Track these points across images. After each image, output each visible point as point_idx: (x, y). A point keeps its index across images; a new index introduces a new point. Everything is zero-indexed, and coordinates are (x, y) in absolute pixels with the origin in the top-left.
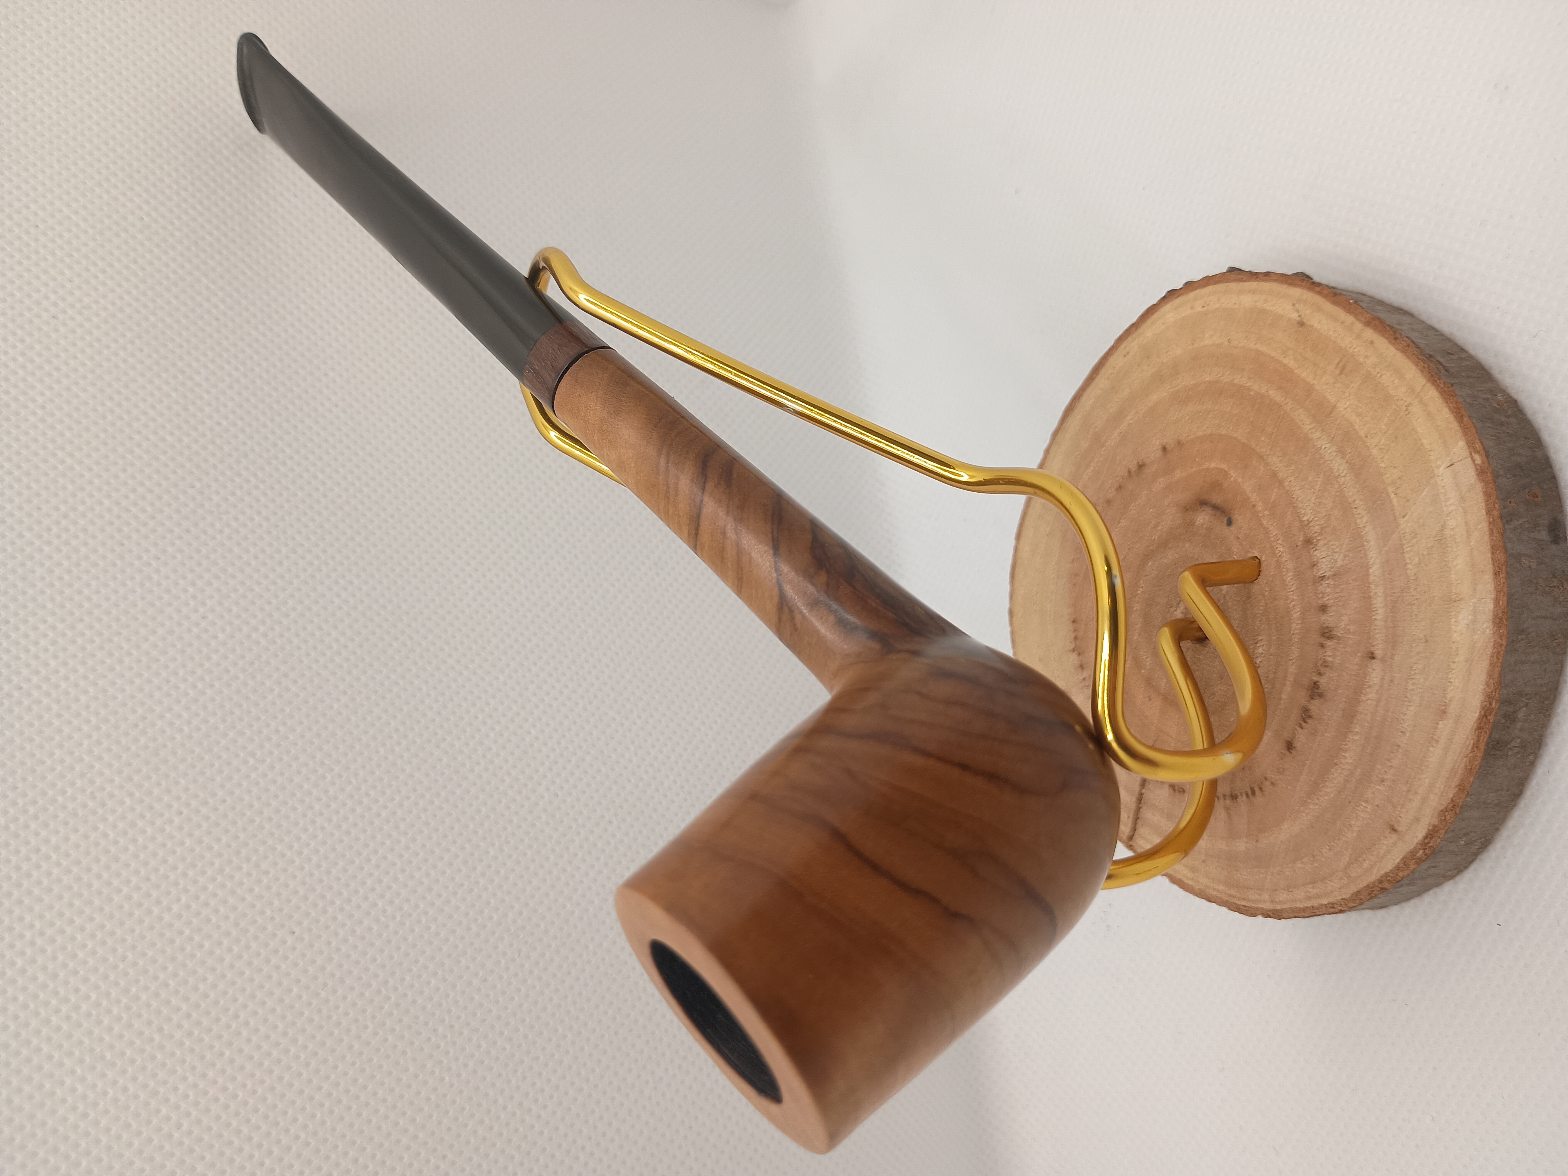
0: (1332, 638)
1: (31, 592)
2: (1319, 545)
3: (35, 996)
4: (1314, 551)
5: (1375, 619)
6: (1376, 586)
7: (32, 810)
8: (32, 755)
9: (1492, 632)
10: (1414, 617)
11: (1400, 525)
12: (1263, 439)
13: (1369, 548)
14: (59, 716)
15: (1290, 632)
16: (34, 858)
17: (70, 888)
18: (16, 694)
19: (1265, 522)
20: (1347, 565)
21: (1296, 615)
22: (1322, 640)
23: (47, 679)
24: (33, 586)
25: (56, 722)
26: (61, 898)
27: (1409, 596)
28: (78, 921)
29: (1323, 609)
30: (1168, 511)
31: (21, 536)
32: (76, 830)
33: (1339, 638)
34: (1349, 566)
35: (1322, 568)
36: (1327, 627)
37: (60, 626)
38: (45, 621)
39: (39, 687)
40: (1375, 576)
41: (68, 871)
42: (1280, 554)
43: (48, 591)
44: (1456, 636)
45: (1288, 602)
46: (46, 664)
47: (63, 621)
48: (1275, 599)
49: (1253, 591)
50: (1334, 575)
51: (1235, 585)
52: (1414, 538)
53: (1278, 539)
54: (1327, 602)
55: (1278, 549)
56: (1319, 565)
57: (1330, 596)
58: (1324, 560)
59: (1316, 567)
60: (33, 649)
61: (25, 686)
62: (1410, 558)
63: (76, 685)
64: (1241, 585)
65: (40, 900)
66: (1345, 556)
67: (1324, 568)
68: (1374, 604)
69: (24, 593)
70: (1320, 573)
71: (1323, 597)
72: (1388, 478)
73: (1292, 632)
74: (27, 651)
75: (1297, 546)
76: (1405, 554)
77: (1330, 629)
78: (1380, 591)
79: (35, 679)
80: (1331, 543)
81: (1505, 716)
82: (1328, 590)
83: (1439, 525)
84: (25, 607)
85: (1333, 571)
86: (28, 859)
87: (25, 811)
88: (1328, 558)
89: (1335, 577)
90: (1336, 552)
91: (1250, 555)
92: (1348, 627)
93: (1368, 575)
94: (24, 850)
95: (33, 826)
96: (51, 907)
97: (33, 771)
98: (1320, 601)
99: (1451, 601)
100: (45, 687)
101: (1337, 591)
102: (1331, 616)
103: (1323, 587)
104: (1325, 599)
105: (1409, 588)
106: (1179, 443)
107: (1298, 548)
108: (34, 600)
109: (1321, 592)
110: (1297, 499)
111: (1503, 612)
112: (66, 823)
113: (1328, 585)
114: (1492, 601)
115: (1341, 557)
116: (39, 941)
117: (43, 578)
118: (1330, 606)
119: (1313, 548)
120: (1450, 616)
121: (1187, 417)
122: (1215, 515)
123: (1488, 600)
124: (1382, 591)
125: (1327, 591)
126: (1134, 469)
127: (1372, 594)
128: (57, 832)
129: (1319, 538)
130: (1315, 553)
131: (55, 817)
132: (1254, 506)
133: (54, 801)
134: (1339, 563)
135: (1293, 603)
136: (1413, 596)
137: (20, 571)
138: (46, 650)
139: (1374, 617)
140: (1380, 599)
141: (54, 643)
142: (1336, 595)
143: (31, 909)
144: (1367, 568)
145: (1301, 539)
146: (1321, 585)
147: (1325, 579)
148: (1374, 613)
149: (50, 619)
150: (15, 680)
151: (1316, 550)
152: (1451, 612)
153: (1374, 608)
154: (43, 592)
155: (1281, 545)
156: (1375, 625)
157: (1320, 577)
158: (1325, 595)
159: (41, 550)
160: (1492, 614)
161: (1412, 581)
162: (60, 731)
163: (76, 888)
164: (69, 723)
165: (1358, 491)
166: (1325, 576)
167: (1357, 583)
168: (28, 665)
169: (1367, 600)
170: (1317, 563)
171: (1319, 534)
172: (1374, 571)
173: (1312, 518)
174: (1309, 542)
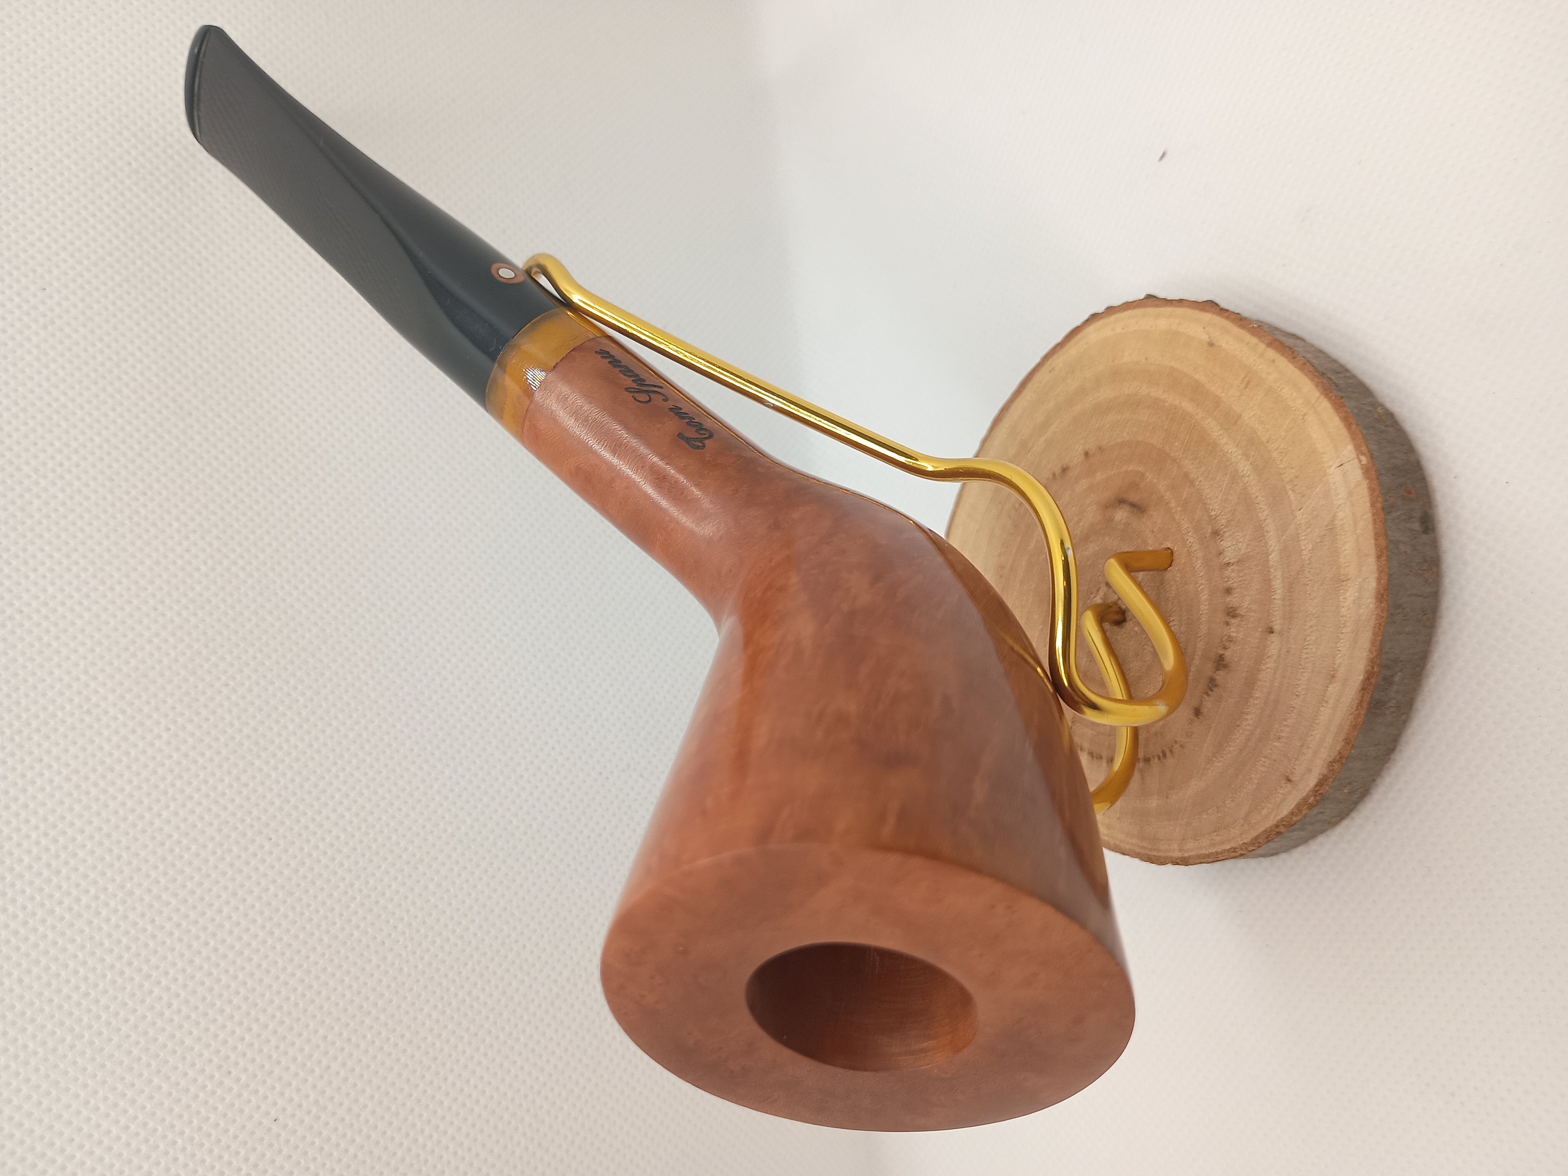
0: (1236, 616)
1: (29, 522)
2: (1224, 536)
3: (41, 890)
5: (1275, 599)
6: (1275, 570)
7: (34, 724)
8: (34, 674)
9: (1374, 606)
10: (1308, 595)
11: (1296, 517)
12: (1177, 444)
13: (1269, 538)
14: (57, 638)
15: (1199, 613)
16: (38, 767)
17: (70, 794)
18: (18, 617)
19: (1177, 517)
20: (1249, 552)
21: (1204, 597)
22: (1227, 619)
23: (46, 604)
24: (31, 517)
25: (55, 644)
26: (62, 803)
27: (1304, 577)
28: (78, 824)
29: (1228, 591)
30: (1089, 509)
31: (19, 469)
32: (75, 743)
33: (1241, 616)
34: (1251, 554)
35: (1227, 556)
36: (1232, 607)
37: (57, 555)
38: (42, 550)
39: (38, 611)
40: (1274, 562)
41: (68, 780)
42: (1190, 544)
43: (45, 522)
44: (1344, 611)
45: (1197, 586)
46: (45, 590)
47: (59, 550)
48: (1186, 584)
49: (1166, 577)
50: (1238, 562)
51: (1150, 573)
52: (1308, 528)
53: (1189, 532)
54: (1231, 586)
55: (1189, 541)
56: (1225, 553)
57: (1235, 580)
58: (1230, 549)
59: (1221, 555)
60: (32, 576)
61: (26, 610)
62: (1304, 545)
63: (72, 610)
64: (1155, 572)
65: (44, 804)
66: (1248, 545)
67: (1230, 555)
68: (1274, 585)
69: (23, 523)
70: (1226, 560)
71: (1227, 581)
72: (1286, 477)
73: (1200, 613)
74: (27, 577)
75: (1205, 537)
76: (1300, 542)
77: (1234, 609)
78: (1279, 574)
79: (34, 604)
80: (1236, 534)
81: (1385, 679)
82: (1233, 574)
83: (1330, 516)
84: (24, 536)
85: (1237, 558)
86: (32, 768)
87: (29, 724)
88: (1233, 547)
89: (1239, 563)
90: (1241, 542)
91: (1164, 546)
92: (1249, 607)
93: (1268, 561)
94: (28, 760)
95: (36, 738)
96: (54, 811)
97: (35, 688)
98: (1225, 585)
99: (1340, 581)
100: (44, 611)
101: (1241, 575)
102: (1236, 597)
103: (1228, 572)
104: (1230, 583)
105: (1304, 571)
106: (1100, 449)
107: (1207, 539)
108: (32, 530)
109: (1226, 577)
110: (1206, 496)
111: (1384, 589)
112: (66, 736)
113: (1233, 571)
114: (1375, 580)
115: (1245, 546)
116: (44, 841)
117: (40, 510)
118: (1234, 589)
119: (1220, 539)
120: (1339, 593)
121: (1108, 426)
122: (1132, 512)
123: (1372, 579)
124: (1280, 574)
125: (1232, 576)
126: (1058, 472)
127: (1271, 577)
128: (57, 744)
129: (1224, 530)
130: (1221, 543)
131: (56, 730)
132: (1167, 503)
133: (54, 715)
134: (1243, 551)
135: (1201, 587)
136: (1307, 578)
137: (19, 502)
138: (44, 577)
139: (1272, 597)
140: (1278, 581)
141: (52, 570)
142: (1240, 579)
143: (36, 813)
144: (1268, 555)
145: (1210, 531)
146: (1227, 570)
147: (1230, 565)
148: (1272, 594)
149: (47, 548)
150: (17, 604)
151: (1222, 540)
152: (1339, 590)
153: (1273, 589)
154: (40, 523)
155: (1191, 537)
156: (1274, 604)
157: (1225, 564)
158: (1230, 579)
159: (37, 483)
160: (1374, 591)
161: (1306, 565)
162: (58, 652)
163: (75, 795)
164: (67, 645)
165: (1260, 489)
166: (1229, 563)
167: (1259, 568)
168: (28, 591)
169: (1267, 582)
170: (1223, 550)
171: (1225, 526)
172: (1274, 557)
173: (1219, 512)
174: (1216, 533)
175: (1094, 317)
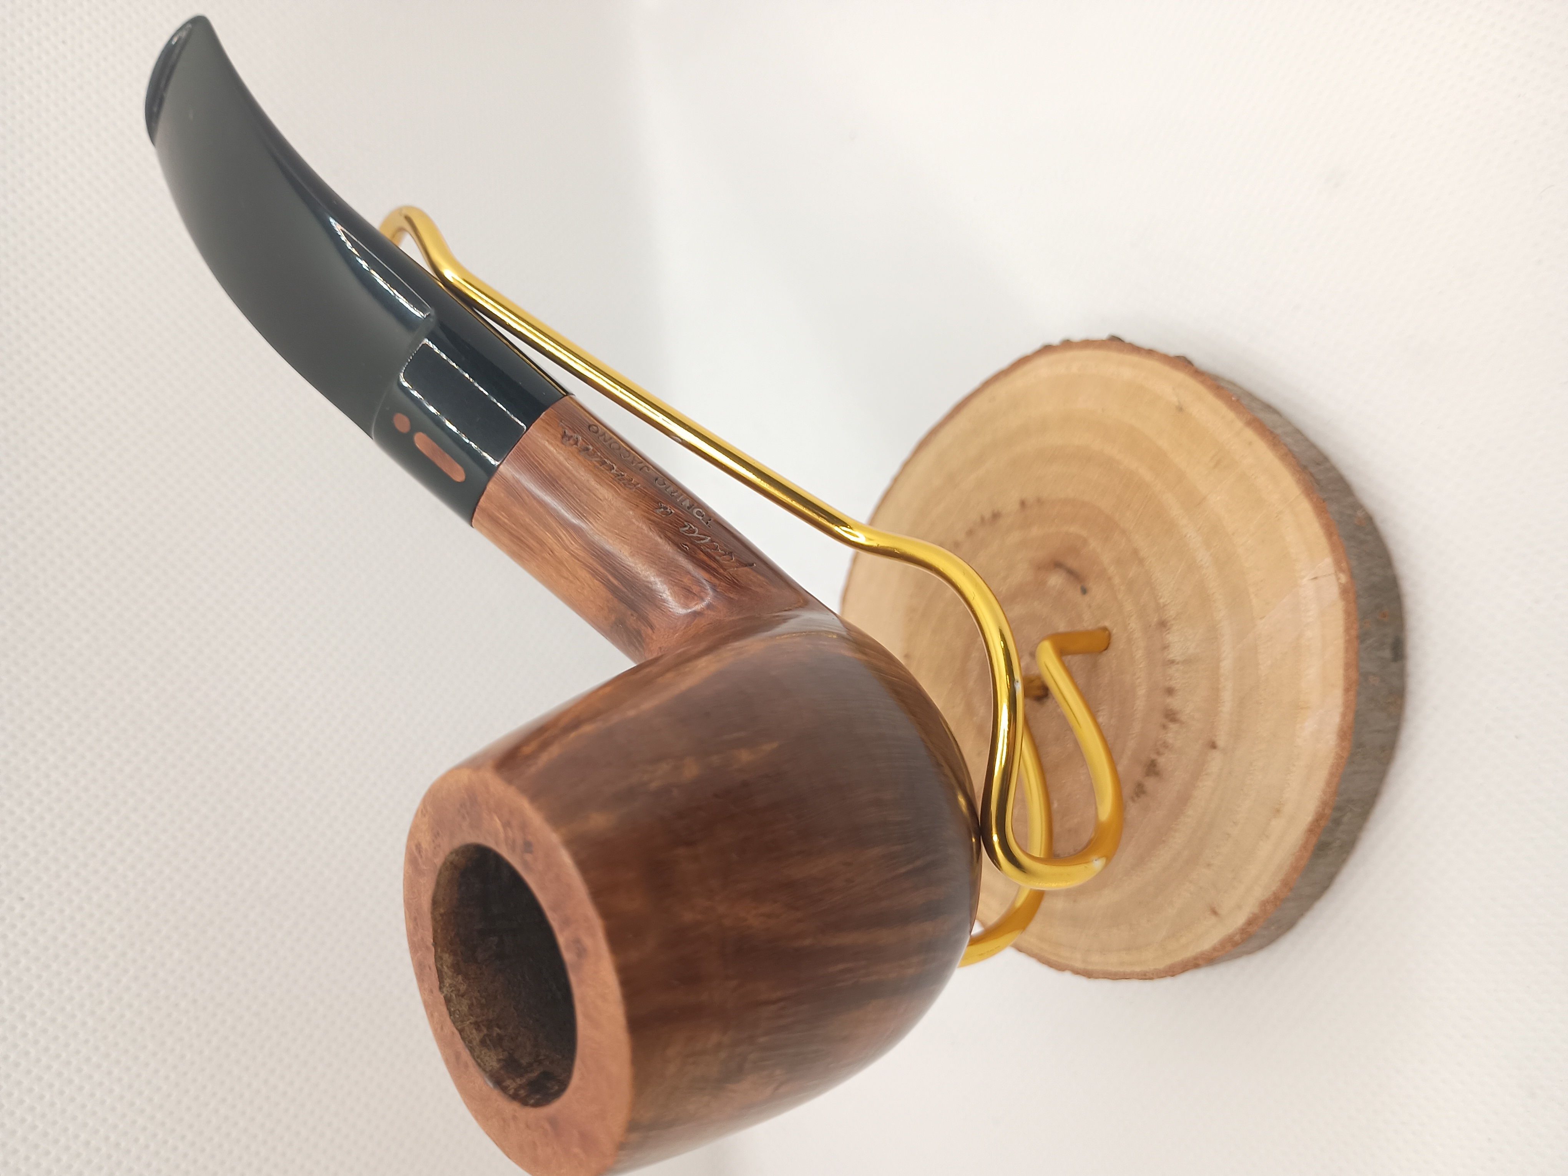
0: (1176, 721)
2: (1175, 630)
4: (1166, 635)
5: (1221, 711)
6: (1226, 679)
9: (1335, 744)
10: (1260, 715)
11: (1257, 625)
12: (1128, 514)
13: (1224, 642)
19: (1120, 596)
20: (1198, 653)
21: (1141, 692)
22: (1165, 721)
27: (1258, 695)
29: (1170, 691)
30: (1021, 566)
33: (1182, 723)
34: (1200, 656)
35: (1173, 652)
36: (1171, 709)
40: (1226, 670)
42: (1132, 630)
44: (1299, 741)
45: (1135, 678)
48: (1122, 673)
49: (1100, 662)
50: (1184, 661)
51: (1085, 655)
52: (1269, 641)
53: (1132, 616)
54: (1174, 686)
55: (1131, 625)
56: (1171, 649)
57: (1179, 681)
58: (1176, 645)
59: (1166, 650)
62: (1262, 659)
64: (1089, 657)
66: (1198, 645)
67: (1175, 653)
68: (1223, 697)
70: (1171, 656)
71: (1170, 680)
72: (1251, 578)
73: (1135, 708)
75: (1150, 626)
76: (1258, 655)
77: (1175, 712)
78: (1229, 685)
80: (1185, 630)
82: (1177, 674)
83: (1296, 633)
85: (1184, 657)
88: (1181, 644)
89: (1185, 663)
90: (1189, 640)
91: (1100, 625)
92: (1191, 714)
93: (1218, 668)
98: (1167, 684)
99: (1299, 707)
101: (1187, 677)
102: (1177, 700)
103: (1172, 670)
104: (1173, 683)
105: (1258, 688)
106: (1039, 501)
107: (1152, 628)
109: (1169, 675)
110: (1156, 580)
111: (1349, 727)
113: (1178, 670)
114: (1339, 716)
115: (1194, 645)
118: (1177, 690)
119: (1167, 631)
120: (1296, 721)
121: (1052, 476)
122: (1070, 580)
123: (1335, 713)
124: (1232, 685)
125: (1175, 675)
126: (988, 518)
127: (1221, 686)
129: (1175, 623)
130: (1168, 636)
132: (1111, 578)
134: (1191, 651)
135: (1139, 680)
136: (1261, 695)
139: (1219, 709)
140: (1228, 693)
142: (1185, 681)
144: (1219, 660)
145: (1156, 619)
146: (1171, 668)
147: (1175, 663)
148: (1221, 705)
151: (1169, 633)
152: (1297, 718)
153: (1222, 700)
155: (1135, 621)
156: (1221, 717)
157: (1169, 661)
158: (1173, 679)
160: (1337, 727)
161: (1262, 682)
165: (1220, 585)
166: (1174, 660)
167: (1207, 673)
169: (1215, 692)
170: (1169, 646)
171: (1174, 619)
172: (1227, 665)
173: (1168, 602)
174: (1163, 624)
175: (1047, 349)
